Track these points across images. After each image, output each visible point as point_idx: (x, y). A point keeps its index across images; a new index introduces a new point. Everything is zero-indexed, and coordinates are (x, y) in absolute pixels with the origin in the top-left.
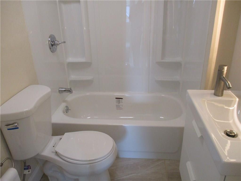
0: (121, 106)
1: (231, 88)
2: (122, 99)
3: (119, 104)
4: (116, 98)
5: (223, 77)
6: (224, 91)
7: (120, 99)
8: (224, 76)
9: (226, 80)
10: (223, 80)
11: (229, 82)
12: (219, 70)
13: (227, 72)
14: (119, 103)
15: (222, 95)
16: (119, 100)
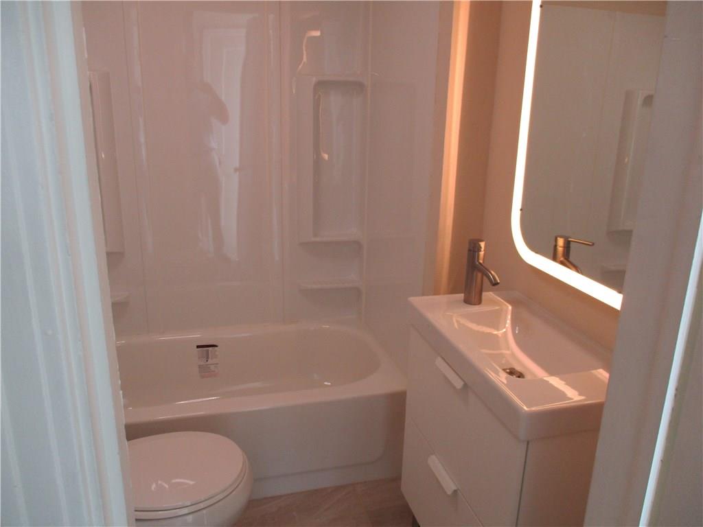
0: (212, 367)
1: (498, 283)
2: (216, 348)
3: (207, 363)
4: (198, 347)
5: (480, 263)
6: (484, 294)
7: (210, 349)
8: (481, 261)
9: (488, 270)
10: (480, 270)
11: (493, 272)
12: (469, 250)
13: (485, 254)
14: (208, 358)
15: (479, 302)
16: (208, 351)
